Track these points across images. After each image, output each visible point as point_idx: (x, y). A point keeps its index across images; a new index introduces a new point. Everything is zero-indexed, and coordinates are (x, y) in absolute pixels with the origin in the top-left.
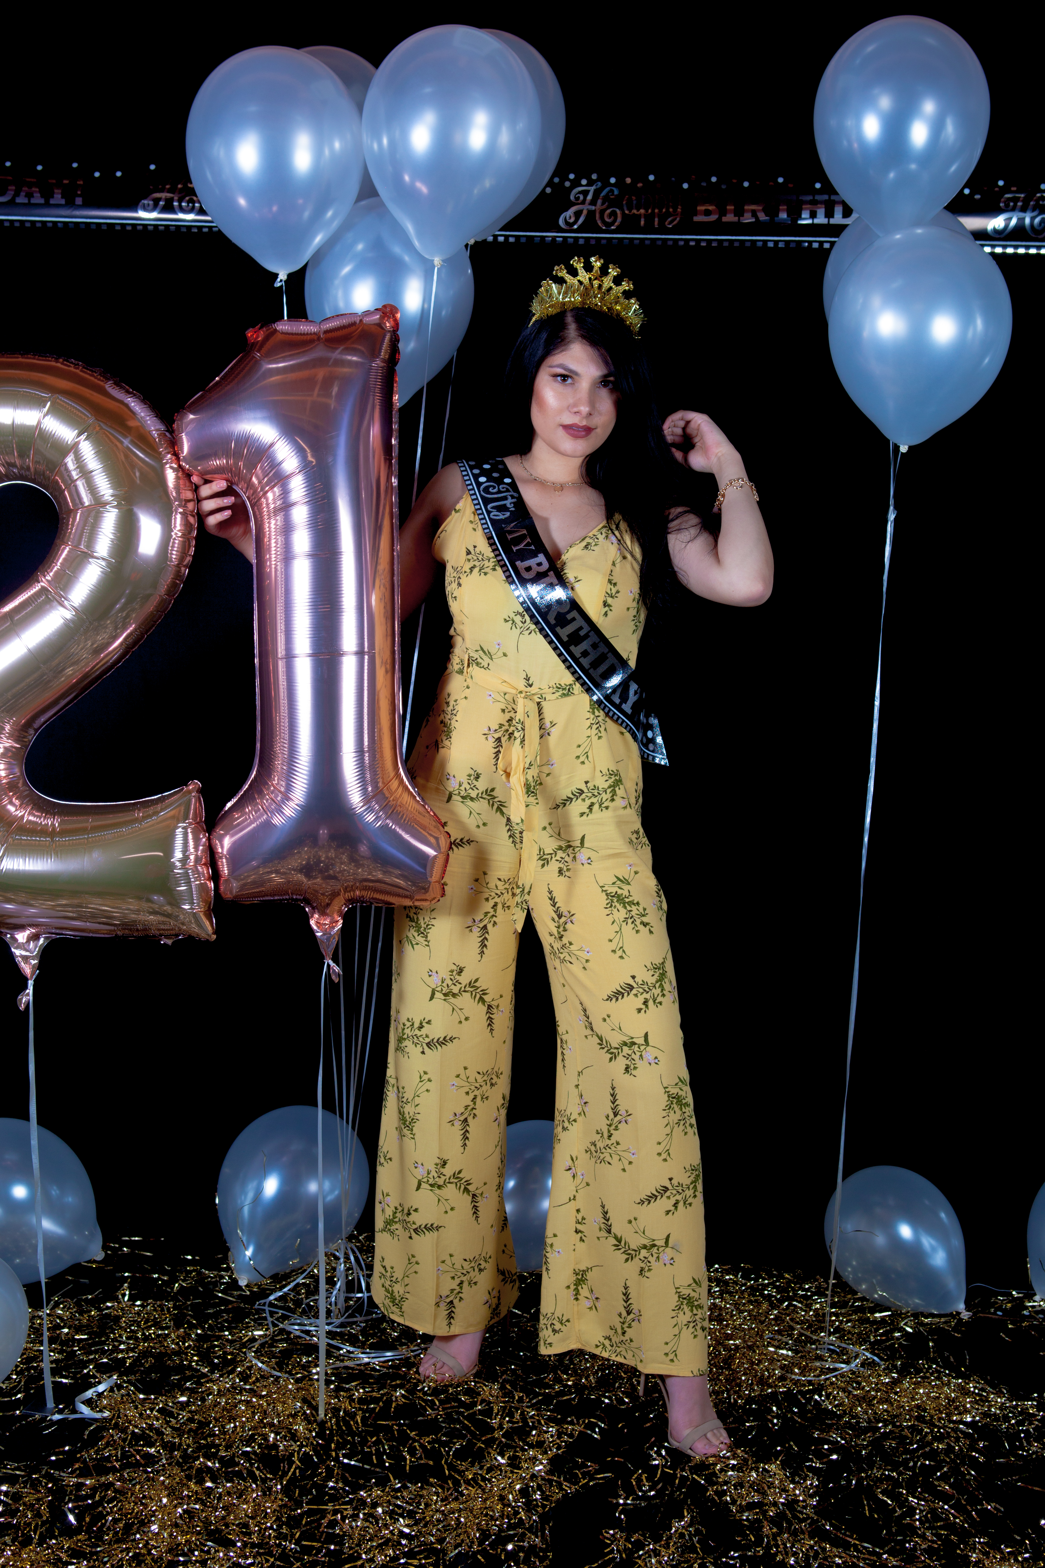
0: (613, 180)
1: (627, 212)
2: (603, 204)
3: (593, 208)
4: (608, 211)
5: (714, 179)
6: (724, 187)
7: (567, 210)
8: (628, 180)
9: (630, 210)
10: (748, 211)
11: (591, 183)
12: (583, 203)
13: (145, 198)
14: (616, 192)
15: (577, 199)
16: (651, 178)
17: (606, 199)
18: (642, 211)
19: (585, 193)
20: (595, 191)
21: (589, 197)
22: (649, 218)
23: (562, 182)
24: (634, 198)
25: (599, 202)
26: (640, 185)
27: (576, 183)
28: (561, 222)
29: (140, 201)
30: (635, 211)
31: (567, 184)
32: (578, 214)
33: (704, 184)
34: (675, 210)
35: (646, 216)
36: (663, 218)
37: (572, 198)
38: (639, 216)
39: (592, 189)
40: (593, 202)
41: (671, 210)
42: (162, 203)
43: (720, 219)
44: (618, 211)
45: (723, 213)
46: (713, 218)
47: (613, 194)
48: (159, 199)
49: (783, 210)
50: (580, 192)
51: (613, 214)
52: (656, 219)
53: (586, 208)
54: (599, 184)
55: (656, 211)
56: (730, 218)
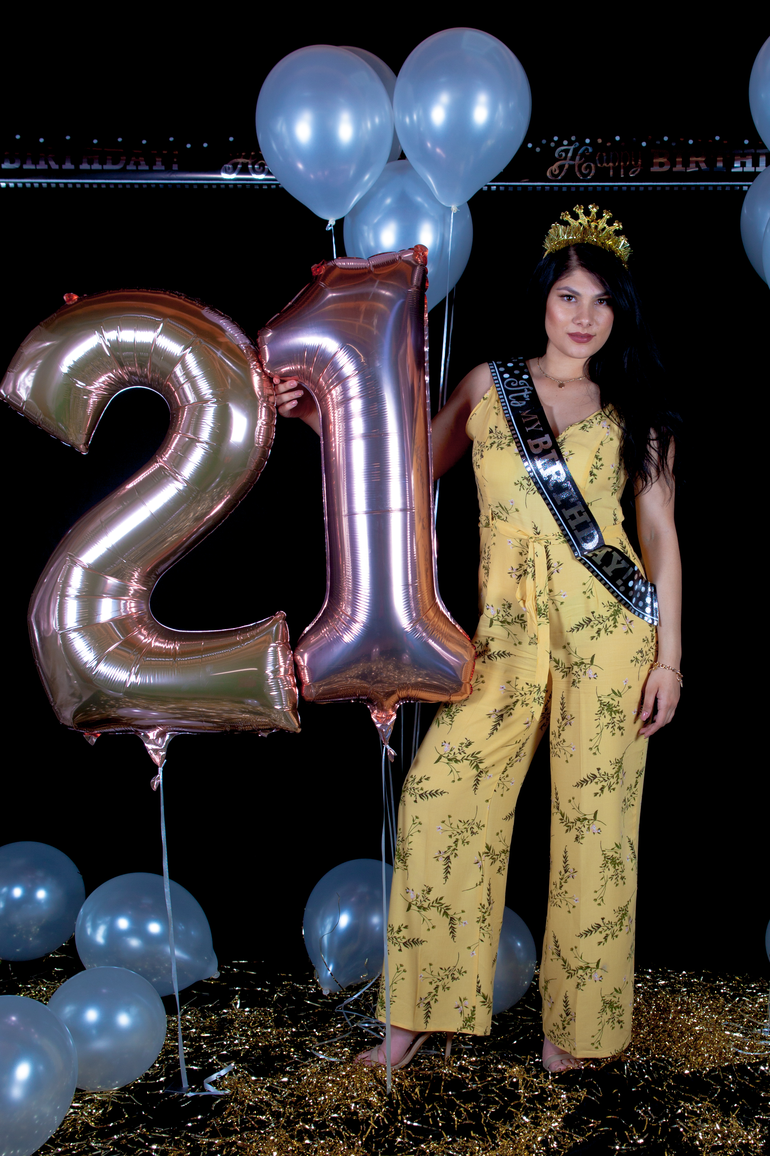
0: (588, 141)
1: (599, 165)
2: (580, 159)
3: (572, 162)
4: (585, 165)
5: (666, 139)
6: (674, 144)
7: (553, 165)
8: (600, 141)
9: (602, 164)
10: (693, 162)
11: (570, 143)
12: (565, 159)
13: (227, 163)
14: (590, 150)
15: (561, 156)
16: (618, 138)
17: (583, 155)
18: (611, 164)
19: (567, 151)
20: (574, 149)
21: (570, 155)
22: (617, 170)
23: (548, 143)
24: (604, 154)
25: (578, 158)
26: (609, 144)
27: (559, 144)
28: (548, 174)
29: (223, 165)
30: (605, 165)
31: (553, 145)
32: (561, 167)
33: (658, 142)
34: (636, 163)
35: (614, 168)
36: (627, 171)
37: (556, 155)
38: (609, 168)
39: (572, 148)
40: (573, 158)
41: (633, 163)
42: (239, 166)
43: (671, 169)
44: (592, 165)
45: (673, 164)
46: (666, 168)
47: (588, 152)
48: (238, 163)
49: (720, 161)
50: (562, 151)
51: (589, 167)
52: (622, 171)
53: (567, 163)
54: (577, 144)
55: (622, 164)
56: (679, 168)
